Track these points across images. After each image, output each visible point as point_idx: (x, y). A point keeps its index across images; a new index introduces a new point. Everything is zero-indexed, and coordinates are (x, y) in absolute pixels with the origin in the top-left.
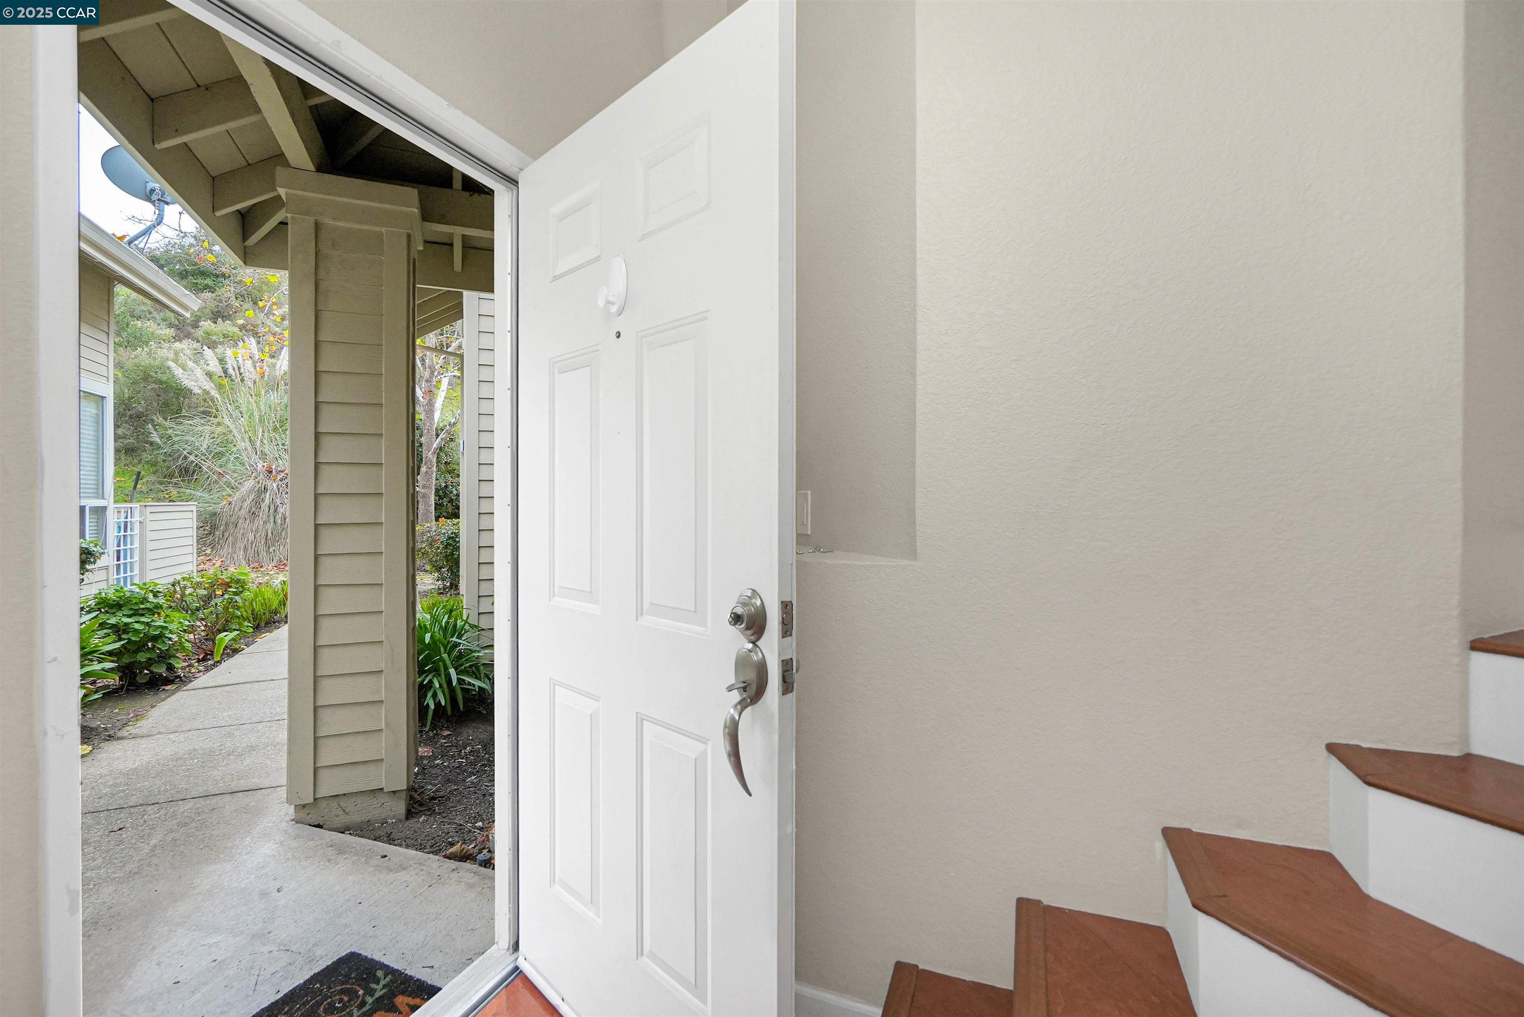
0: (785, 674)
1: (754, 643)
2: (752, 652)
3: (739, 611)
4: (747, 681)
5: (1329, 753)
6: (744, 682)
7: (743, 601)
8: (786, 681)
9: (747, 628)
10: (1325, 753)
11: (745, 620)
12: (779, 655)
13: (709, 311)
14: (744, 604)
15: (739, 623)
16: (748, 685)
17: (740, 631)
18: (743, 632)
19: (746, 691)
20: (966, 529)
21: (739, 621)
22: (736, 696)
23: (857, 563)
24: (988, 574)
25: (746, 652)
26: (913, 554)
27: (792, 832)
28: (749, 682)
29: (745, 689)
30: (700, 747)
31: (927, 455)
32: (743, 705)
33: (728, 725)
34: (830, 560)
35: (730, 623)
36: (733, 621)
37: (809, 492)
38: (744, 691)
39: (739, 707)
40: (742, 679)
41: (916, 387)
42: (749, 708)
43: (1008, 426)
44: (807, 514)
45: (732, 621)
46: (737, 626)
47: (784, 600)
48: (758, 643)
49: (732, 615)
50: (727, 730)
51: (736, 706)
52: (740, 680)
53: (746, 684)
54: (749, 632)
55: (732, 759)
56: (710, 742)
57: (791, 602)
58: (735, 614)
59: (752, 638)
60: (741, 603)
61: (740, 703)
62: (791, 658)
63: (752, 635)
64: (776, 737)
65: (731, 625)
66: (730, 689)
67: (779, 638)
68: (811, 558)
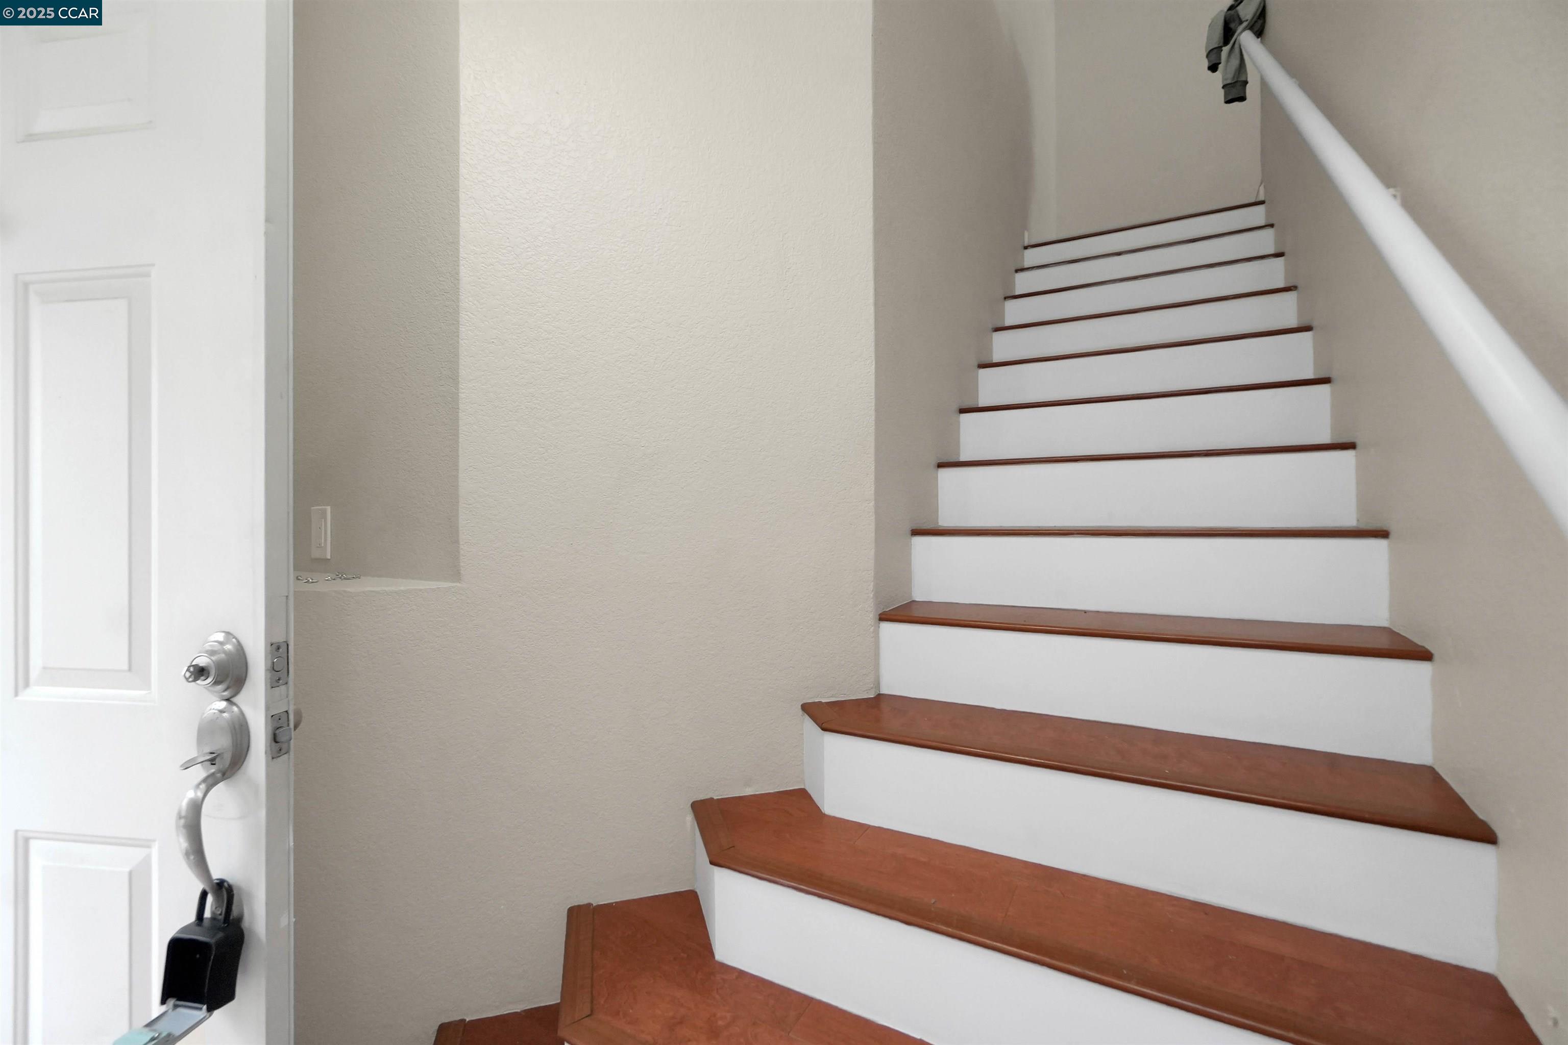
0: (277, 732)
1: (228, 700)
2: (224, 712)
3: (203, 661)
4: (217, 750)
5: (803, 712)
6: (211, 753)
7: (210, 648)
8: (278, 740)
9: (217, 683)
10: (800, 712)
11: (213, 672)
12: (267, 708)
13: (153, 265)
14: (212, 653)
15: (203, 678)
16: (217, 756)
17: (205, 687)
18: (210, 688)
19: (214, 764)
20: (514, 547)
21: (202, 675)
22: (199, 773)
23: (387, 589)
24: (537, 591)
25: (215, 713)
26: (456, 574)
27: (289, 924)
28: (219, 752)
29: (212, 762)
30: (137, 854)
31: (471, 469)
32: (210, 782)
33: (183, 813)
34: (353, 587)
35: (187, 679)
36: (193, 676)
37: (329, 508)
38: (212, 764)
39: (203, 786)
40: (208, 749)
41: (458, 396)
42: (221, 785)
43: (557, 443)
44: (326, 533)
45: (190, 677)
46: (198, 682)
47: (274, 641)
48: (235, 700)
49: (192, 669)
50: (182, 821)
51: (198, 786)
52: (204, 752)
53: (214, 755)
54: (220, 687)
55: (192, 857)
56: (157, 843)
57: (286, 642)
58: (195, 666)
59: (225, 693)
60: (207, 652)
61: (204, 780)
62: (286, 711)
63: (225, 690)
64: (263, 813)
65: (189, 682)
66: (187, 766)
67: (266, 690)
68: (325, 585)
